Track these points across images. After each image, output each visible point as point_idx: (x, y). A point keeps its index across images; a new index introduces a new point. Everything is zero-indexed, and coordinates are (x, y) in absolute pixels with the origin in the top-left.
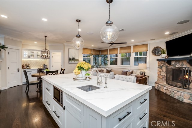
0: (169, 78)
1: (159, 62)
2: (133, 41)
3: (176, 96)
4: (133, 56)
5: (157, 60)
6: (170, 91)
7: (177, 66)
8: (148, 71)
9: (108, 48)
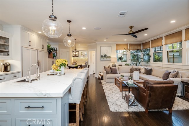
9: (150, 40)
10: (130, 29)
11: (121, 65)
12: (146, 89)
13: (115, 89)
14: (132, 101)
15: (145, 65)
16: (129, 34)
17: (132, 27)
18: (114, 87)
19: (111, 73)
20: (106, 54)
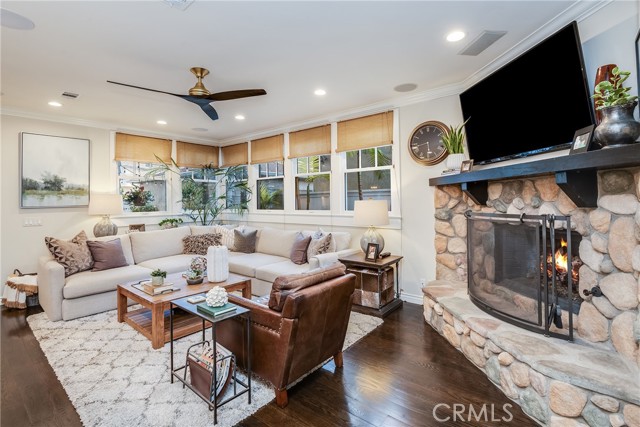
0: (482, 265)
1: (441, 193)
2: (320, 92)
3: (511, 385)
4: (339, 167)
5: (432, 182)
6: (482, 348)
7: (511, 210)
8: (396, 235)
9: (248, 138)
10: (193, 80)
11: (140, 227)
12: (280, 311)
13: (124, 345)
14: (225, 379)
15: (231, 222)
16: (191, 98)
17: (202, 70)
18: (113, 334)
19: (91, 269)
20: (60, 177)
